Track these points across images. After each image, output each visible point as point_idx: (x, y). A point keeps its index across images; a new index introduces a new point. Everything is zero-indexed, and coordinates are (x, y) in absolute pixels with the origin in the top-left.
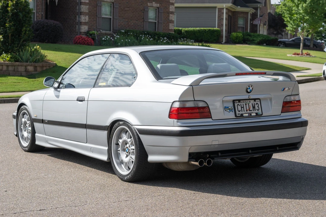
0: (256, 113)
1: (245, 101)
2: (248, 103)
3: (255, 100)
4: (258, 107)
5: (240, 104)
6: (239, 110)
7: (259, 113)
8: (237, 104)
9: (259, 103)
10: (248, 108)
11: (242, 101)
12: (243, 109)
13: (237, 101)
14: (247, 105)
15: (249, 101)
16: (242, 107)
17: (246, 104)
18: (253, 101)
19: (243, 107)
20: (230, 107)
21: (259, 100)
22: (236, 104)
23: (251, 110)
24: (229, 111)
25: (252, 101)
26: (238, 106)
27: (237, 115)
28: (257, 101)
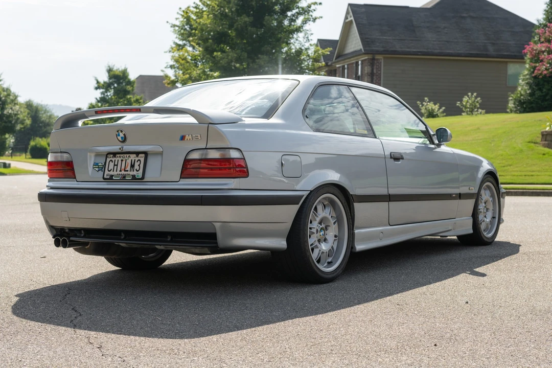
0: (134, 176)
1: (122, 155)
2: (127, 158)
3: (137, 153)
4: (139, 165)
5: (113, 159)
6: (110, 169)
7: (138, 176)
8: (111, 159)
9: (142, 160)
10: (123, 167)
11: (118, 155)
12: (116, 167)
13: (112, 155)
14: (124, 162)
15: (128, 155)
16: (115, 165)
17: (122, 160)
18: (135, 155)
19: (117, 165)
20: (101, 164)
21: (143, 155)
22: (108, 160)
23: (127, 171)
24: (97, 169)
25: (133, 157)
26: (111, 162)
27: (105, 177)
28: (140, 155)
